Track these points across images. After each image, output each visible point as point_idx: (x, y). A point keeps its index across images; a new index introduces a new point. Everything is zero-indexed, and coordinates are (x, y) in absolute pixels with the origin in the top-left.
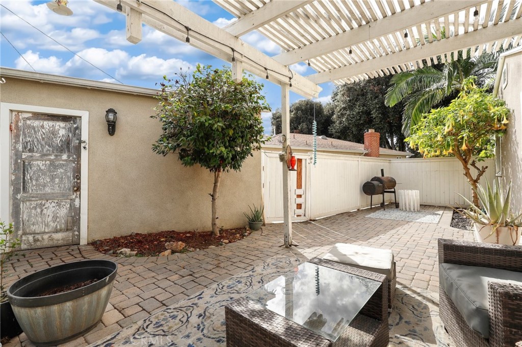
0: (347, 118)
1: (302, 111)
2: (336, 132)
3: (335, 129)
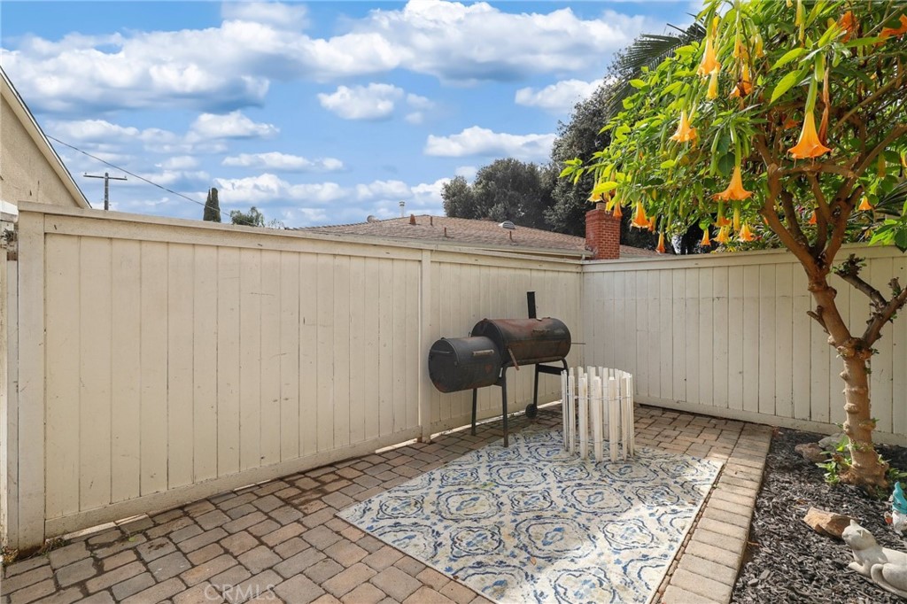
0: (577, 191)
1: (497, 180)
2: (558, 221)
3: (556, 215)
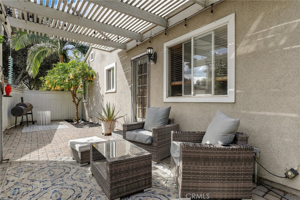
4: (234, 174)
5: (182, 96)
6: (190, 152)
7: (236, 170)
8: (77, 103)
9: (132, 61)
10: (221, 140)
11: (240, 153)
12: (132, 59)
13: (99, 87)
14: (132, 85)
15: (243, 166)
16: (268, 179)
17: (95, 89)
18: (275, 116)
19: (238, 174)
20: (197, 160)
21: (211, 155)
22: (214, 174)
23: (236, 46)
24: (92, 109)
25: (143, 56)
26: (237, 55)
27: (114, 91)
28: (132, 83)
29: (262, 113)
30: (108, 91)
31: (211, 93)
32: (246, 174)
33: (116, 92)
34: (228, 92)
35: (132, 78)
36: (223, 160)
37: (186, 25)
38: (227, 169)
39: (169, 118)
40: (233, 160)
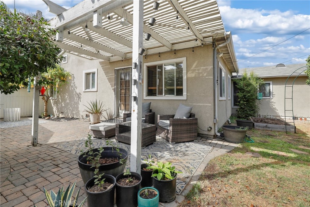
4: (191, 130)
5: (156, 96)
6: (175, 122)
7: (192, 128)
8: (46, 100)
9: (116, 71)
10: (185, 116)
11: (193, 121)
12: (116, 69)
13: (75, 86)
14: (116, 87)
15: (194, 126)
16: (201, 133)
17: (68, 88)
18: (204, 105)
19: (192, 130)
20: (177, 125)
21: (183, 123)
22: (184, 131)
23: (187, 73)
24: (63, 105)
25: (126, 68)
26: (187, 77)
27: (96, 91)
28: (116, 85)
29: (198, 104)
30: (87, 90)
31: (174, 95)
32: (195, 130)
33: (97, 91)
34: (183, 94)
35: (116, 82)
36: (187, 124)
37: (159, 56)
38: (188, 128)
39: (150, 109)
40: (191, 124)
